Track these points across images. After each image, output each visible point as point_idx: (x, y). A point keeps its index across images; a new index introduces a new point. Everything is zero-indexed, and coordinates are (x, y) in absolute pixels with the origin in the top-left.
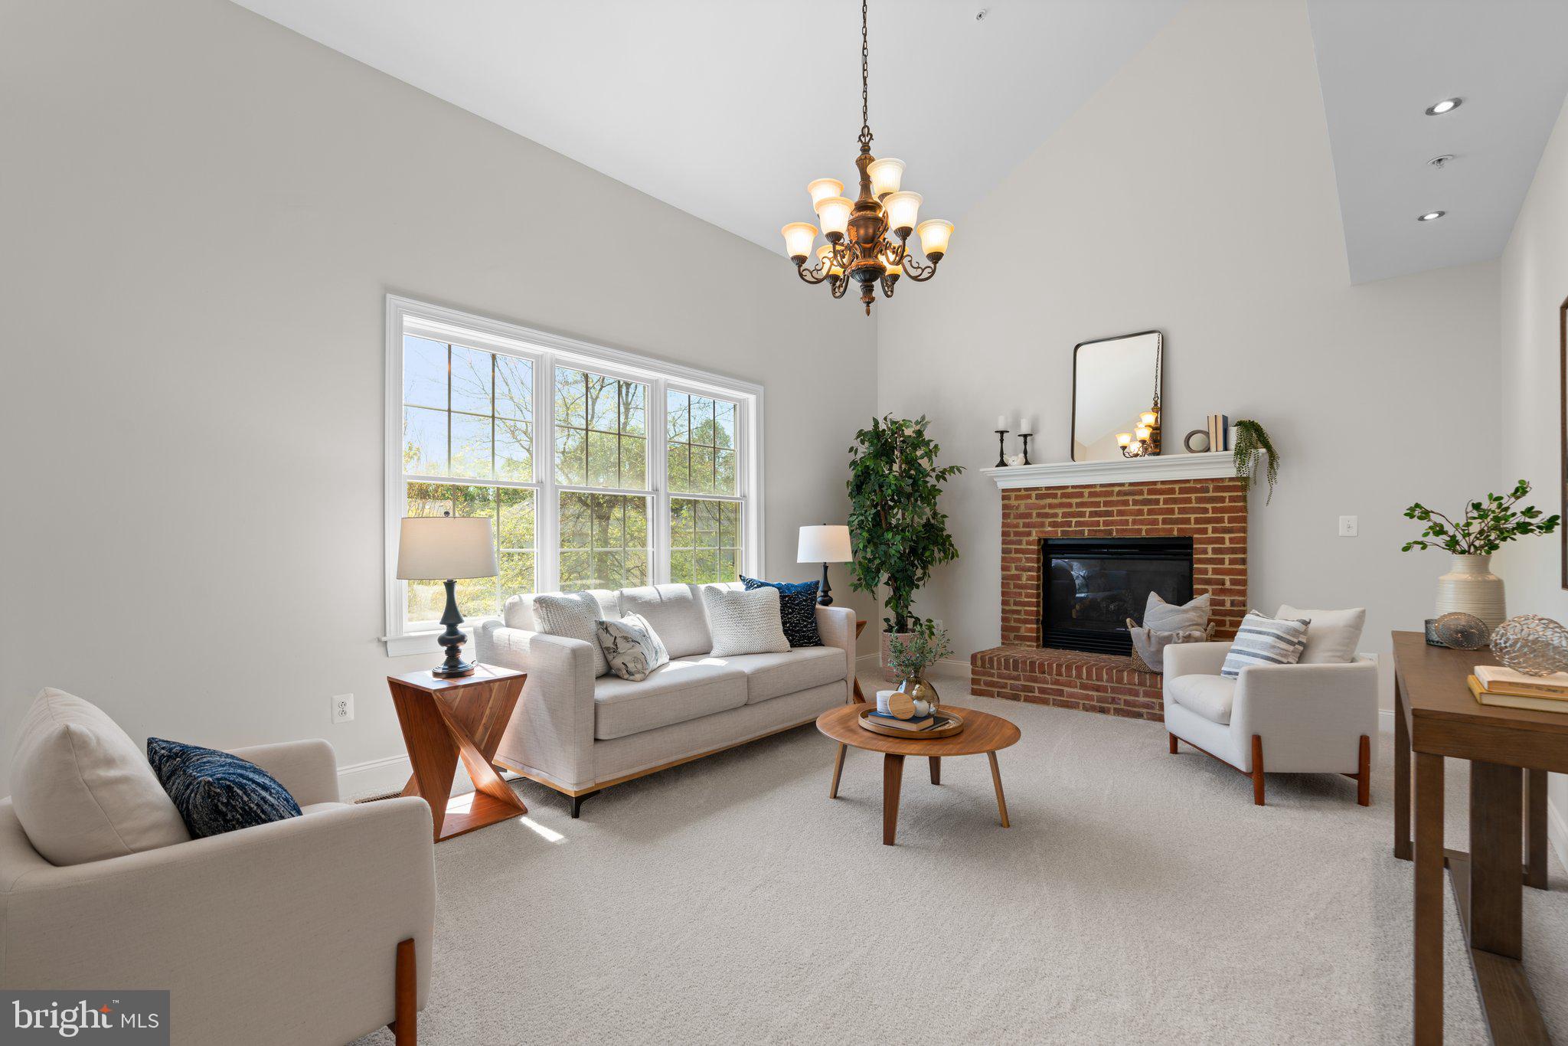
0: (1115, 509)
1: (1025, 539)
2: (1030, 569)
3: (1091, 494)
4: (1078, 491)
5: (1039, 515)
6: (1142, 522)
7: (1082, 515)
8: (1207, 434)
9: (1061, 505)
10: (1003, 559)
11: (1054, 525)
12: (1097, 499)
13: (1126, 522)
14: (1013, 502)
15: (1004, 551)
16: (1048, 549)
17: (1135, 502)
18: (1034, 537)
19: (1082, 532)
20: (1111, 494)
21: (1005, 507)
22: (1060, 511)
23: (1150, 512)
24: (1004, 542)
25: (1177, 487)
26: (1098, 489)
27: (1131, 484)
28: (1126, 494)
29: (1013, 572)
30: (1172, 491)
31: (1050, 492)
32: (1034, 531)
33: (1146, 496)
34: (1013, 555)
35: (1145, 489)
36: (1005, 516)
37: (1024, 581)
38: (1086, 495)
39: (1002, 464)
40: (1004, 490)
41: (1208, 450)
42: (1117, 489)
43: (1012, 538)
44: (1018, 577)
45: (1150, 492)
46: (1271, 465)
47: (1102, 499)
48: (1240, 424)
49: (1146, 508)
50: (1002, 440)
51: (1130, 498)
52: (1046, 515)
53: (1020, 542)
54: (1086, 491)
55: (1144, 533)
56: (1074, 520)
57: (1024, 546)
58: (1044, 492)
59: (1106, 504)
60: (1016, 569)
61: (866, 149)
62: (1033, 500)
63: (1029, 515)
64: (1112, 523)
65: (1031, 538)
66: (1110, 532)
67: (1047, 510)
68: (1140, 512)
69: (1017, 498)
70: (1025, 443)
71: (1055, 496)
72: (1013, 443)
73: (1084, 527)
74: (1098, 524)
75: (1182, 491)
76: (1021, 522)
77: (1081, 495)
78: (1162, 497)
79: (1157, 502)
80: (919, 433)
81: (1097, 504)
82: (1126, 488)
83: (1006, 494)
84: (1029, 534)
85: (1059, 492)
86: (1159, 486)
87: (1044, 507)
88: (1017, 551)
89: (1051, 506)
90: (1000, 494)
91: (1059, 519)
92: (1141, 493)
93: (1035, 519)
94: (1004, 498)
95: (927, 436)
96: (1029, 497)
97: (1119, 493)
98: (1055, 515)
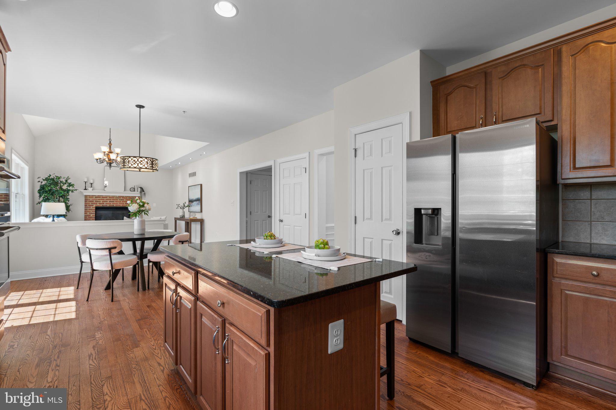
0: (115, 201)
1: (91, 207)
2: (93, 213)
3: (109, 198)
4: (106, 197)
5: (96, 201)
6: (121, 204)
7: (107, 202)
8: (135, 189)
9: (102, 200)
10: (85, 211)
11: (100, 204)
12: (111, 199)
13: (117, 204)
14: (88, 198)
15: (85, 209)
16: (97, 208)
17: (119, 200)
18: (94, 206)
19: (107, 205)
20: (114, 198)
21: (85, 199)
22: (101, 201)
23: (122, 202)
24: (85, 207)
25: (128, 197)
26: (111, 197)
27: (118, 196)
28: (117, 198)
29: (88, 214)
30: (127, 198)
31: (99, 197)
32: (94, 205)
33: (122, 199)
34: (88, 210)
35: (121, 197)
36: (85, 201)
37: (91, 216)
38: (108, 198)
39: (85, 189)
40: (85, 195)
41: (134, 191)
42: (115, 197)
43: (88, 206)
44: (90, 215)
45: (123, 198)
46: (145, 195)
47: (112, 199)
48: (140, 187)
49: (122, 201)
50: (86, 184)
51: (118, 199)
52: (98, 202)
53: (90, 207)
54: (108, 197)
55: (121, 206)
56: (105, 203)
57: (91, 208)
58: (97, 196)
59: (113, 200)
60: (89, 213)
61: (110, 142)
62: (94, 198)
63: (93, 201)
64: (114, 204)
65: (93, 207)
66: (114, 205)
67: (98, 200)
68: (120, 202)
69: (89, 197)
70: (91, 185)
71: (100, 197)
72: (88, 185)
73: (107, 204)
74: (111, 204)
75: (129, 198)
76: (91, 203)
77: (107, 198)
78: (125, 199)
79: (124, 200)
80: (66, 181)
81: (111, 200)
82: (117, 197)
83: (86, 196)
84: (93, 205)
85: (101, 197)
86: (124, 197)
87: (97, 200)
88: (89, 209)
89: (99, 199)
90: (84, 196)
91: (101, 202)
92: (121, 198)
93: (94, 202)
94: (85, 197)
95: (69, 181)
96: (93, 197)
97: (116, 198)
98: (100, 202)
